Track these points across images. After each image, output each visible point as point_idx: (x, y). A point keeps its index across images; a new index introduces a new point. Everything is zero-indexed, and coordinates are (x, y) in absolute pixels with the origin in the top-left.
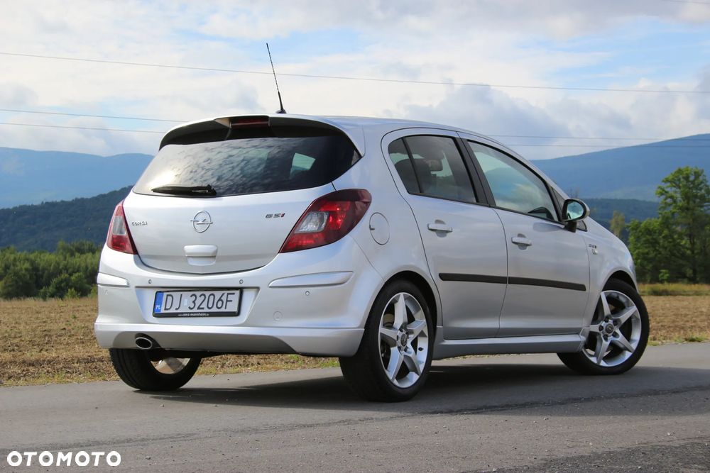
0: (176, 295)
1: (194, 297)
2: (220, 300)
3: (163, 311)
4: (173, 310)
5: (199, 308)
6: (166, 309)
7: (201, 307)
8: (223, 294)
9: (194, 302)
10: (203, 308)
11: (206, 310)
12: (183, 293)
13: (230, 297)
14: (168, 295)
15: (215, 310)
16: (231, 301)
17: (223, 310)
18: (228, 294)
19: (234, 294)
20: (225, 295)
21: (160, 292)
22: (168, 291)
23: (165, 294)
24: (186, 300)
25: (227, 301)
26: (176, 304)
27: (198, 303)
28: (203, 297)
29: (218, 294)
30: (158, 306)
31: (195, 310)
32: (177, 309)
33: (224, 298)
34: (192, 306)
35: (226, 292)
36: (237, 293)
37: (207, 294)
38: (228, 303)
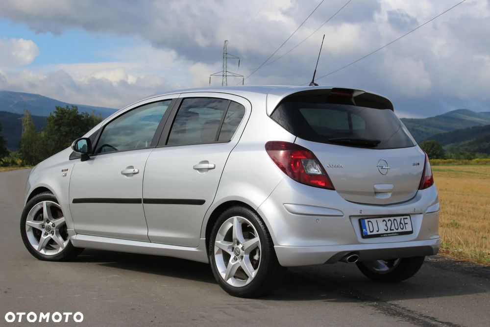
0: (372, 220)
1: (385, 222)
2: (401, 223)
3: (369, 233)
4: (375, 233)
5: (391, 230)
6: (371, 232)
7: (392, 229)
8: (401, 219)
9: (386, 225)
10: (393, 230)
11: (395, 231)
12: (378, 219)
13: (406, 221)
14: (368, 221)
15: (400, 230)
16: (407, 223)
17: (404, 230)
18: (404, 219)
19: (407, 218)
20: (402, 220)
21: (362, 219)
22: (367, 218)
23: (366, 221)
24: (381, 225)
25: (405, 224)
26: (376, 229)
27: (389, 226)
28: (390, 221)
29: (398, 219)
30: (364, 230)
31: (389, 231)
32: (378, 231)
33: (402, 222)
34: (386, 229)
35: (403, 217)
36: (408, 217)
37: (392, 219)
38: (406, 225)
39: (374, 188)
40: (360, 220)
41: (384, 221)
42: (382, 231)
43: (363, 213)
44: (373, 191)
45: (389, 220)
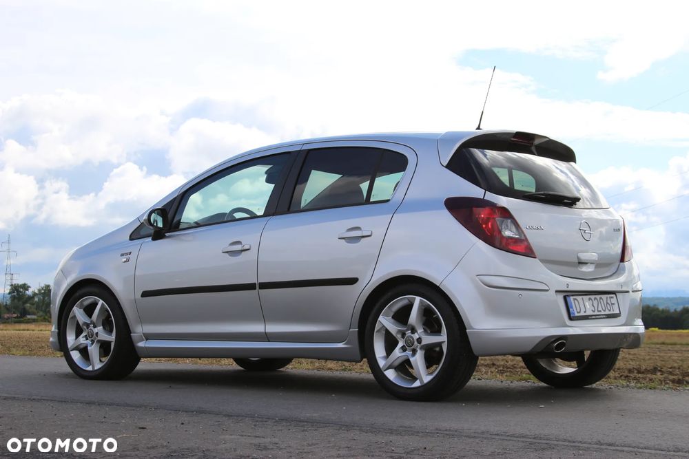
0: (579, 298)
1: (591, 301)
2: (607, 303)
3: (577, 314)
4: (582, 314)
5: (598, 311)
6: (578, 312)
7: (599, 309)
9: (593, 305)
10: (600, 311)
11: (603, 313)
12: (584, 297)
13: (612, 301)
14: (574, 299)
15: (607, 312)
17: (611, 312)
18: (610, 298)
19: (612, 297)
20: (608, 299)
21: (568, 295)
22: (573, 295)
23: (572, 298)
24: (587, 304)
25: (612, 304)
26: (583, 310)
27: (596, 306)
29: (604, 297)
30: (571, 310)
31: (596, 313)
32: (585, 312)
33: (609, 301)
34: (593, 310)
35: (609, 296)
36: (614, 296)
37: (598, 297)
38: (613, 306)
39: (578, 258)
40: (565, 298)
41: (590, 299)
42: (589, 313)
43: (569, 289)
44: (577, 261)
45: (595, 299)
